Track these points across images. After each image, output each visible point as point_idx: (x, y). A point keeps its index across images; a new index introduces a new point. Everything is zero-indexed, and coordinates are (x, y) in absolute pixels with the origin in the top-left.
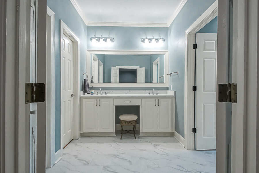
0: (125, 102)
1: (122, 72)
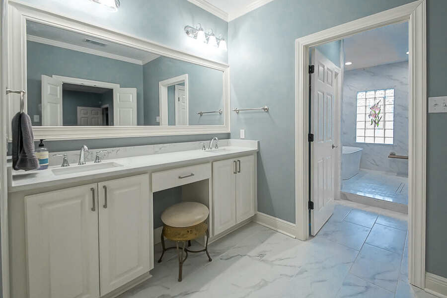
0: (180, 178)
1: (72, 94)
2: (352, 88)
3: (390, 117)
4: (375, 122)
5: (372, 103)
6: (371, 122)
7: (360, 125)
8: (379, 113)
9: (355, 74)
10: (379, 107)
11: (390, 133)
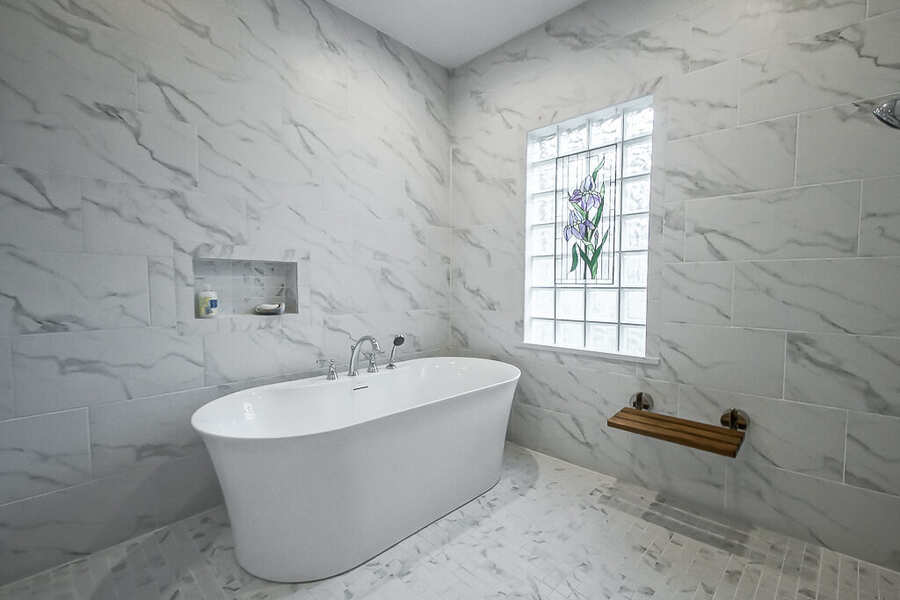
2: (512, 119)
3: (636, 233)
4: (584, 256)
5: (575, 175)
6: (571, 260)
7: (538, 274)
8: (598, 218)
9: (517, 57)
10: (598, 190)
11: (637, 307)
